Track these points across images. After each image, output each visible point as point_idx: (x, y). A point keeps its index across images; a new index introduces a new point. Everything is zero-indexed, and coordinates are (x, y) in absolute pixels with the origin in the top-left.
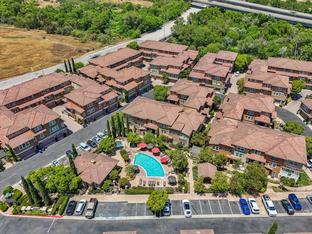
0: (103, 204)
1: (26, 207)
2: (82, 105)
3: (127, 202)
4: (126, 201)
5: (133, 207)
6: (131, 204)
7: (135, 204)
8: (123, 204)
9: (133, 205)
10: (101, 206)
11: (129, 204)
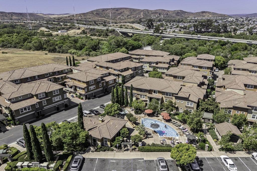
0: (115, 161)
1: (23, 163)
2: (85, 81)
3: (143, 159)
4: (141, 158)
5: (152, 164)
6: (149, 161)
7: (153, 161)
8: (139, 161)
9: (150, 162)
10: (113, 162)
11: (146, 161)
